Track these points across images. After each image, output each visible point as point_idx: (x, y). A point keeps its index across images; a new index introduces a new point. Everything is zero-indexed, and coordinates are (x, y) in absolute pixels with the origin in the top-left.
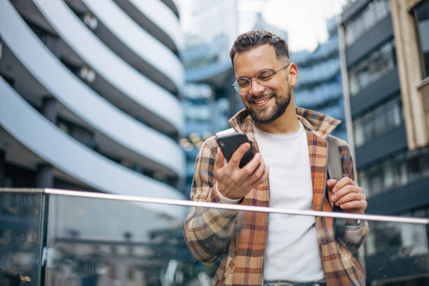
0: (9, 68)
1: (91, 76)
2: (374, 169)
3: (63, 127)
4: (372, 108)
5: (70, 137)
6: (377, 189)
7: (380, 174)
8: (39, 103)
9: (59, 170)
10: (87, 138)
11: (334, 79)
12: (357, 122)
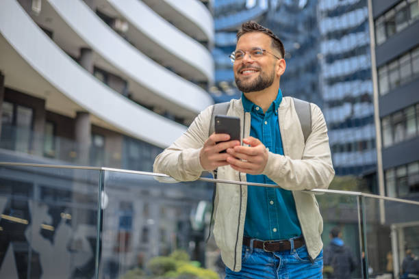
0: (49, 20)
1: (124, 28)
2: (398, 117)
3: (99, 75)
4: (398, 58)
5: (106, 86)
6: (400, 136)
7: (404, 122)
8: (77, 54)
9: (96, 116)
10: (121, 87)
11: (361, 28)
12: (384, 71)
